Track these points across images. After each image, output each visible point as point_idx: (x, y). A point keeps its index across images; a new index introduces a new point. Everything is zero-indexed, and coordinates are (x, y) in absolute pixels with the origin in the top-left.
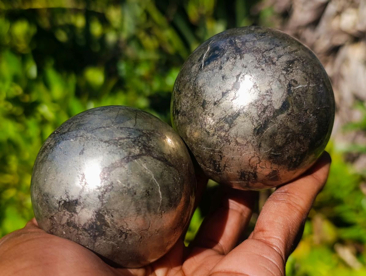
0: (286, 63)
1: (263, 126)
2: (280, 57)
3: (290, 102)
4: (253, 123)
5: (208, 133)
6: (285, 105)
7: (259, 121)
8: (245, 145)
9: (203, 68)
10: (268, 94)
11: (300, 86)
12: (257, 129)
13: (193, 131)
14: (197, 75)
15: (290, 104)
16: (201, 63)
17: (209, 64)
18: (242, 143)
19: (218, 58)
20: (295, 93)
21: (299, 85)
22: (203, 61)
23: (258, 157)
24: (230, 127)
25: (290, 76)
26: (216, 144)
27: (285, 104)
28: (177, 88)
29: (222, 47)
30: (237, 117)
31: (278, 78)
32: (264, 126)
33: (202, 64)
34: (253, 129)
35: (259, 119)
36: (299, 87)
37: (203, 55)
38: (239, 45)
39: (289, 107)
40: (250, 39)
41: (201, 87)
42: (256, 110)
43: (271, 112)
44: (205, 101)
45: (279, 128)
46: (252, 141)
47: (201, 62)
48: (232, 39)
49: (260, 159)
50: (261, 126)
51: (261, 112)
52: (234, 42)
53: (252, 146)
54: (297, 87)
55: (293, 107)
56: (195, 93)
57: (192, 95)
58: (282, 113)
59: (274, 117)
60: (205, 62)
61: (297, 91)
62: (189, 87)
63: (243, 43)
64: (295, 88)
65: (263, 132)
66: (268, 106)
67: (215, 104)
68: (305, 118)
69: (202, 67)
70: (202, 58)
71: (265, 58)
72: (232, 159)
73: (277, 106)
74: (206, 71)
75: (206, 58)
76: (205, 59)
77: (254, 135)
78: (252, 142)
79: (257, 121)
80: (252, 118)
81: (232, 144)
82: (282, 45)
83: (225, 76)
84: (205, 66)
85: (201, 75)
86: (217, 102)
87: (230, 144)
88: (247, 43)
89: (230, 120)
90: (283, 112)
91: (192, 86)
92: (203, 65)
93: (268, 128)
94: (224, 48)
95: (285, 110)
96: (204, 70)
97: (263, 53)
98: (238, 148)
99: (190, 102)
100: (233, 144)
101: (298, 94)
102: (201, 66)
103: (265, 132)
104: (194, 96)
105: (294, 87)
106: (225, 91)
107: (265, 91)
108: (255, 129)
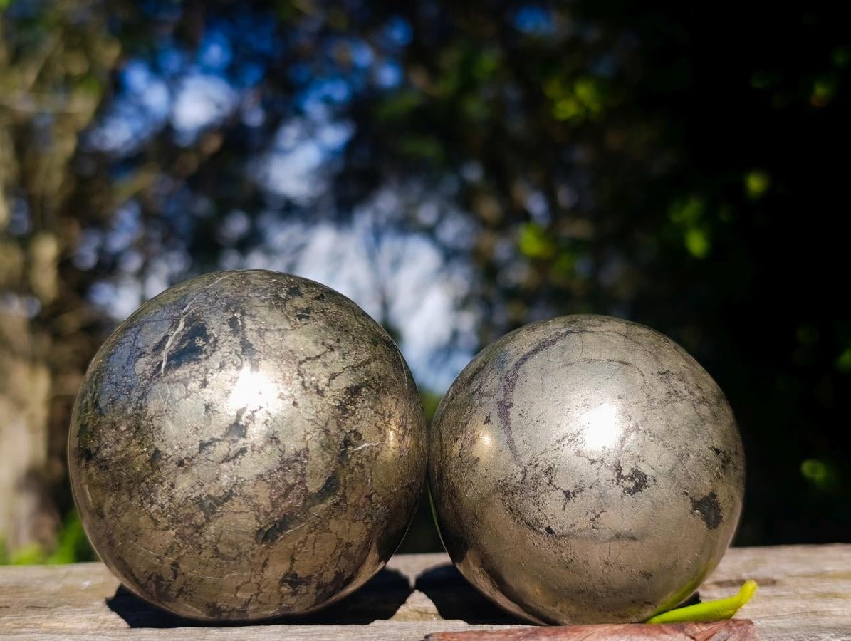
0: (346, 393)
1: (278, 525)
2: (334, 378)
3: (341, 479)
4: (257, 518)
5: (156, 523)
6: (331, 485)
7: (272, 515)
8: (235, 559)
9: (164, 372)
10: (299, 459)
11: (366, 445)
12: (266, 530)
13: (120, 508)
14: (147, 384)
15: (342, 483)
16: (159, 358)
17: (178, 365)
18: (229, 555)
19: (200, 357)
20: (354, 461)
21: (365, 441)
22: (164, 354)
23: (258, 584)
24: (208, 520)
25: (348, 422)
26: (170, 547)
27: (331, 483)
28: (94, 396)
29: (213, 331)
30: (225, 500)
31: (324, 425)
32: (281, 525)
33: (161, 362)
34: (258, 529)
35: (272, 511)
36: (363, 446)
37: (166, 337)
38: (251, 336)
39: (338, 488)
40: (275, 325)
41: (152, 418)
42: (269, 491)
43: (299, 498)
44: (159, 452)
45: (311, 532)
46: (251, 552)
47: (159, 354)
48: (237, 315)
49: (261, 588)
50: (275, 526)
51: (279, 497)
52: (240, 324)
53: (247, 562)
54: (360, 448)
55: (345, 489)
56: (138, 428)
57: (129, 428)
58: (321, 502)
59: (305, 510)
60: (170, 358)
61: (359, 456)
62: (124, 409)
63: (261, 333)
64: (355, 449)
65: (277, 538)
66: (295, 485)
67: (181, 463)
68: (365, 510)
69: (162, 371)
70: (164, 346)
71: (302, 377)
72: (201, 581)
73: (314, 486)
74: (168, 383)
75: (172, 348)
76: (171, 351)
77: (257, 542)
78: (249, 556)
79: (267, 514)
80: (256, 507)
81: (204, 552)
82: (340, 347)
83: (211, 406)
84: (168, 368)
85: (157, 388)
86: (186, 462)
87: (200, 554)
88: (268, 334)
89: (210, 504)
90: (325, 499)
91: (131, 408)
92: (163, 365)
93: (289, 531)
94: (216, 336)
95: (329, 496)
96: (166, 379)
97: (301, 363)
98: (218, 563)
99: (123, 442)
100: (207, 554)
101: (360, 461)
102: (159, 367)
103: (282, 537)
104: (135, 433)
105: (353, 446)
106: (207, 440)
107: (294, 452)
108: (261, 529)
